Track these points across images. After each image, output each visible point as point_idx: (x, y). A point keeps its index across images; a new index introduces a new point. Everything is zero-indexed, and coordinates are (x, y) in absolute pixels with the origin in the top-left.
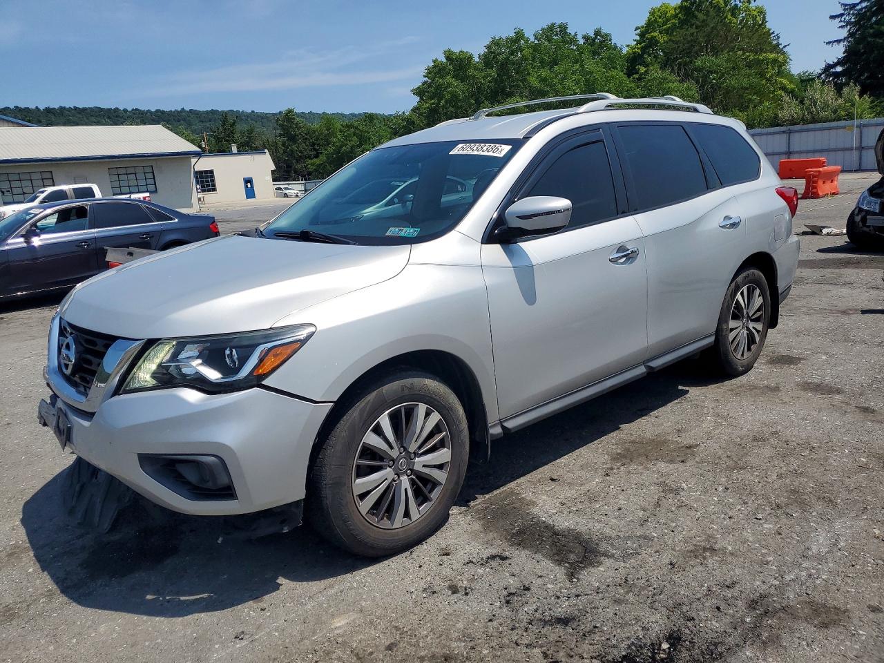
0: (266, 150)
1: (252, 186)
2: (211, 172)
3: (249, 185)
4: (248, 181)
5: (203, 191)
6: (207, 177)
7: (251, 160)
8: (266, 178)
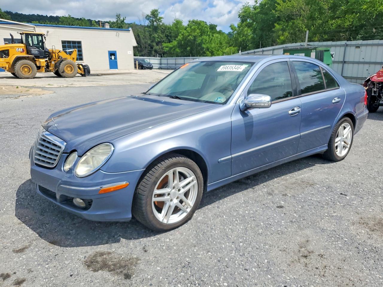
0: (130, 29)
1: (115, 58)
2: (79, 43)
3: (113, 57)
4: (112, 54)
6: (74, 47)
7: (116, 36)
8: (128, 52)
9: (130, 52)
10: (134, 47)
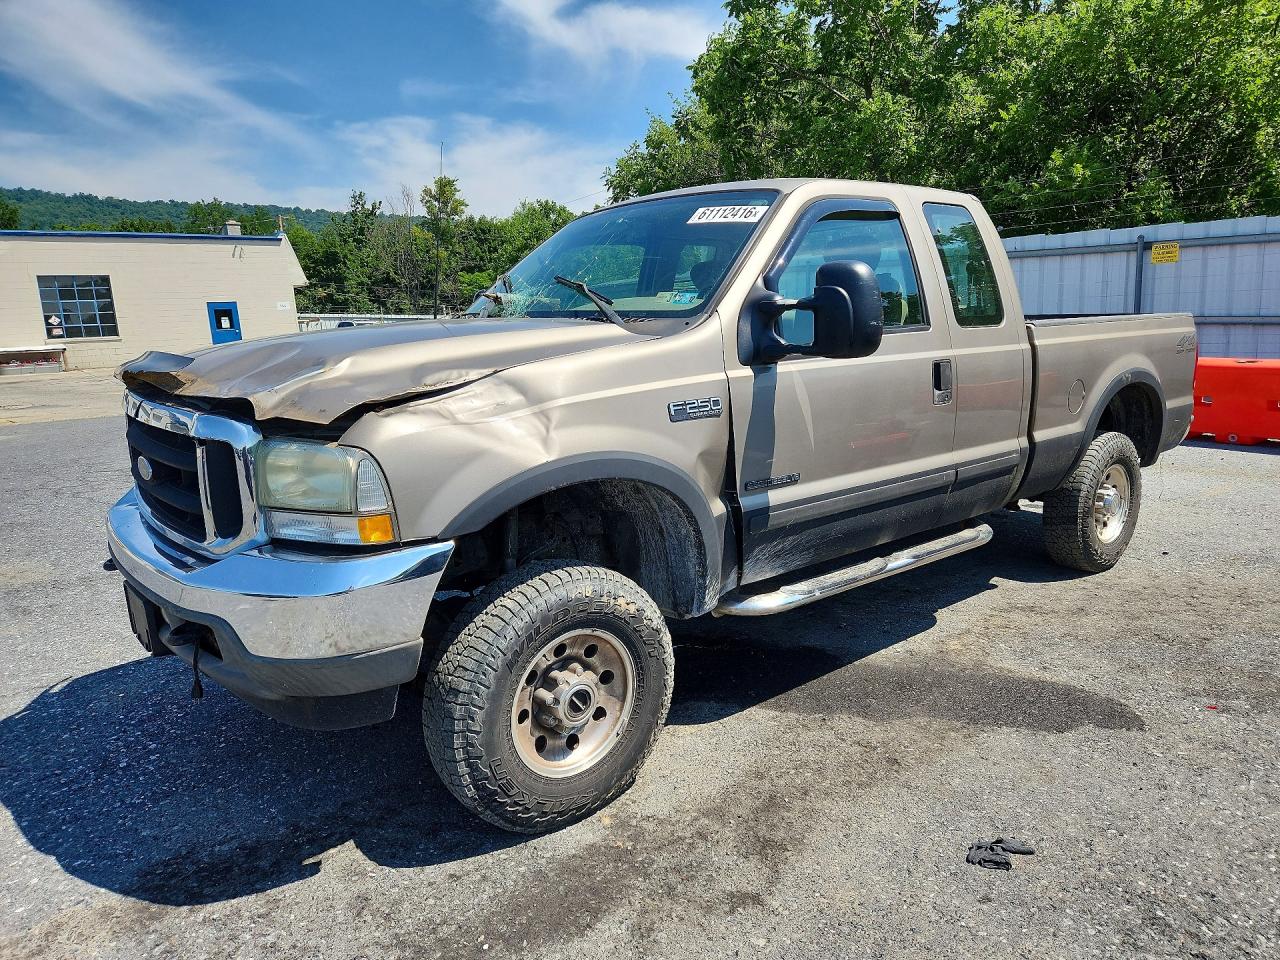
0: (283, 236)
1: (234, 323)
2: (105, 280)
3: (225, 323)
4: (222, 312)
5: (71, 333)
6: (85, 294)
7: (233, 255)
8: (279, 304)
9: (284, 303)
10: (298, 291)
